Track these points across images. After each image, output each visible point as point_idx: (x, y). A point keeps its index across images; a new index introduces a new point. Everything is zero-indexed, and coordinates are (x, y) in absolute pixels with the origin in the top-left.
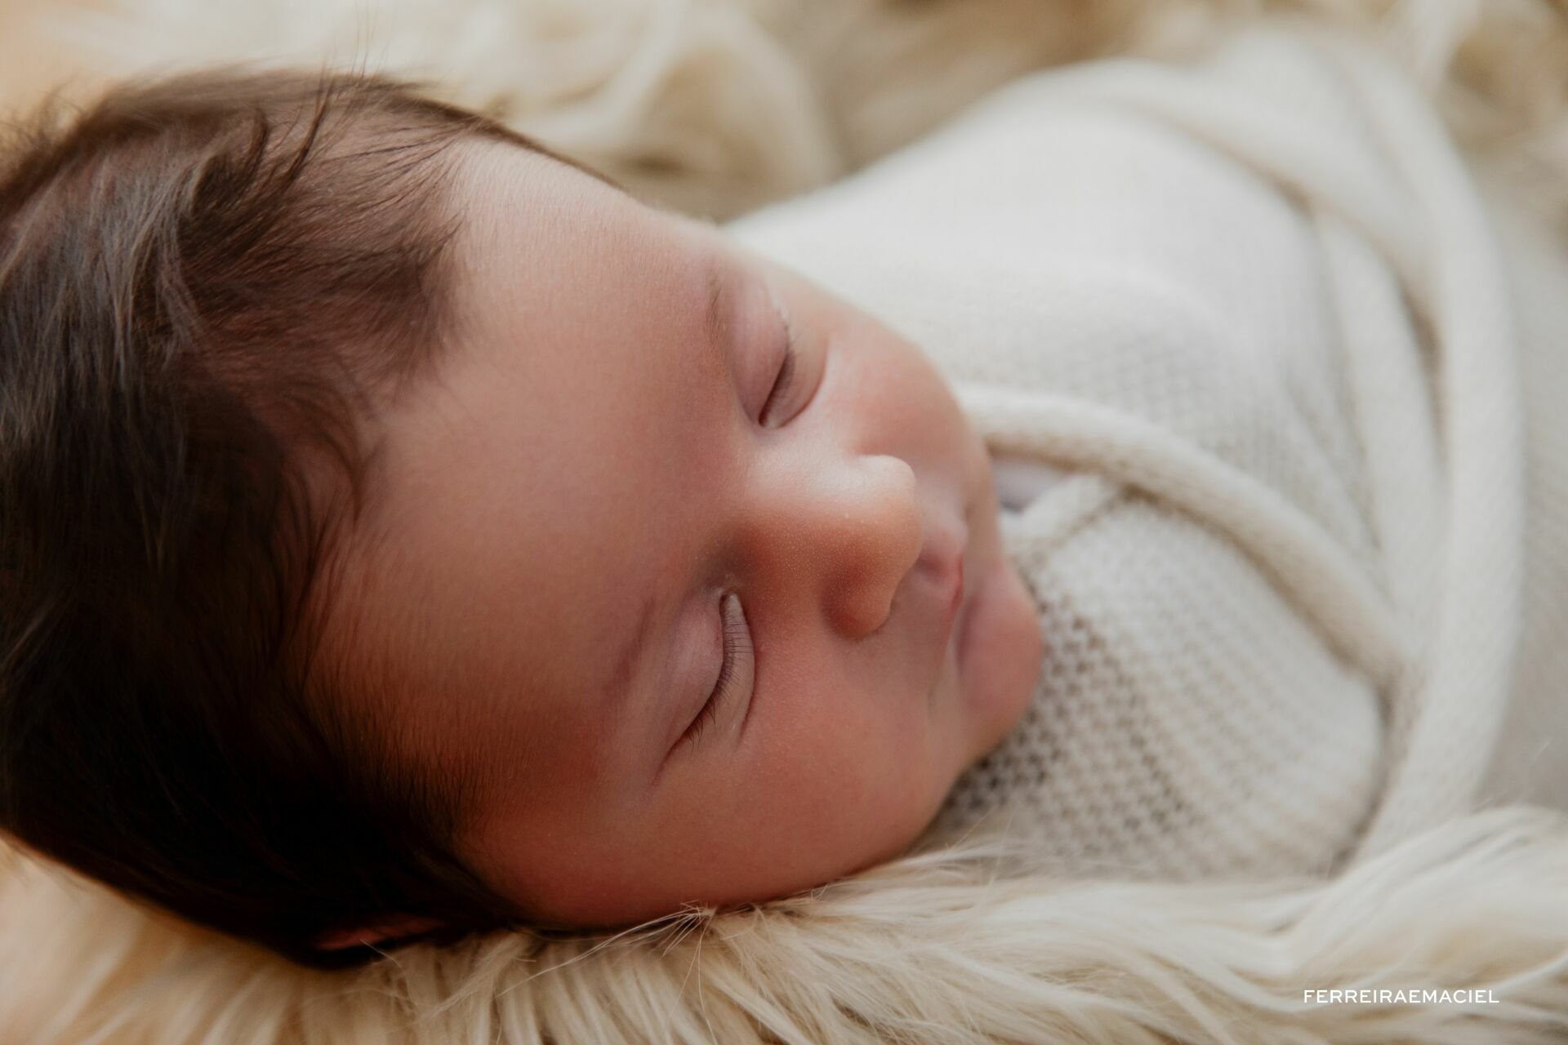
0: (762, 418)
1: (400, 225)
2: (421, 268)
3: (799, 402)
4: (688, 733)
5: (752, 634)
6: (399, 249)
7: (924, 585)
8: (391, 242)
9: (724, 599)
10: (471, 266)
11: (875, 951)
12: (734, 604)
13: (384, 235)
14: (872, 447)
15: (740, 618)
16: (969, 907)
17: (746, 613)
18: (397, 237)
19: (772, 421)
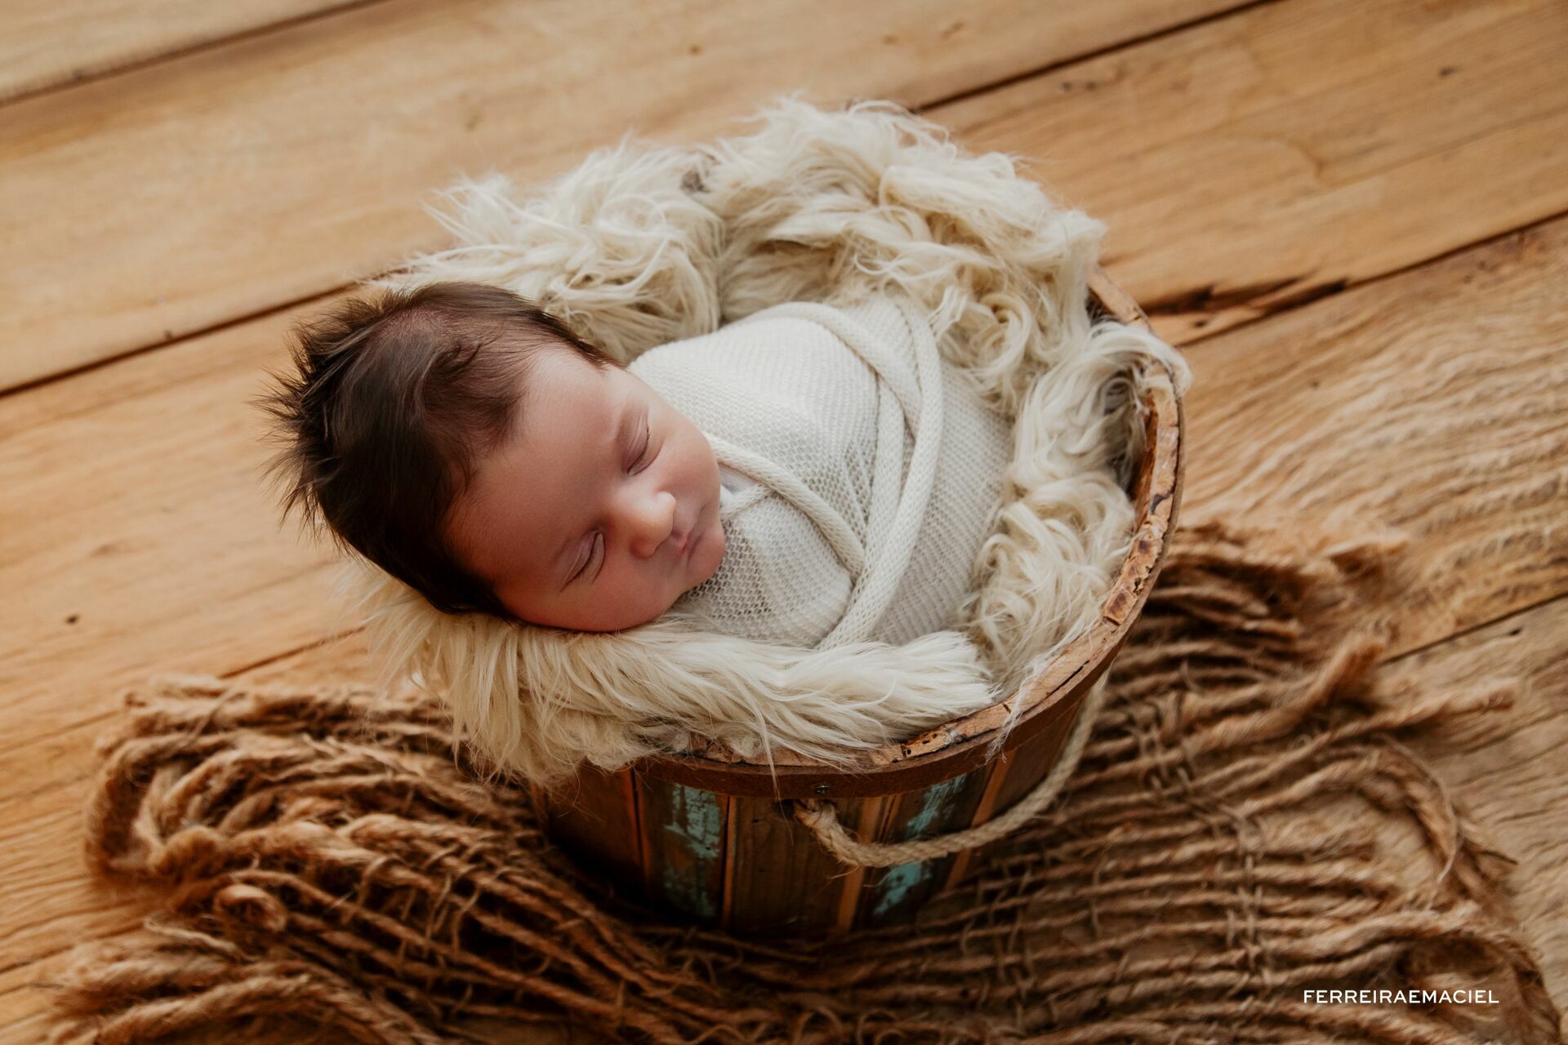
0: (628, 471)
1: (502, 389)
2: (507, 406)
3: (643, 467)
4: (575, 578)
5: (605, 549)
6: (500, 398)
7: (673, 542)
8: (498, 395)
9: (597, 534)
10: (526, 409)
11: (637, 653)
12: (600, 537)
13: (497, 391)
14: (664, 488)
15: (602, 543)
16: (674, 642)
17: (604, 540)
18: (501, 393)
19: (632, 473)
